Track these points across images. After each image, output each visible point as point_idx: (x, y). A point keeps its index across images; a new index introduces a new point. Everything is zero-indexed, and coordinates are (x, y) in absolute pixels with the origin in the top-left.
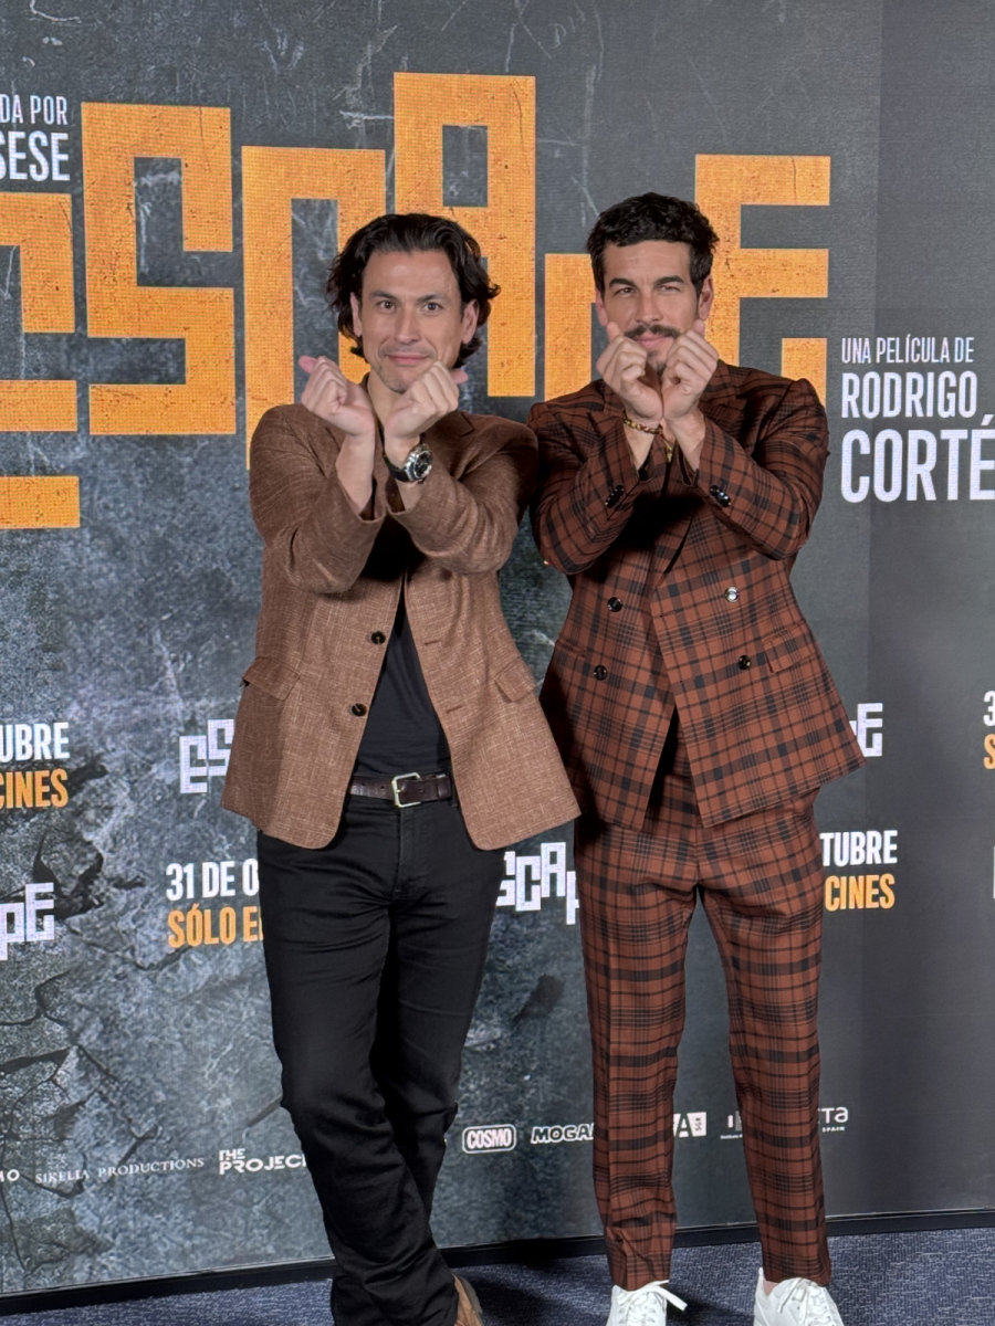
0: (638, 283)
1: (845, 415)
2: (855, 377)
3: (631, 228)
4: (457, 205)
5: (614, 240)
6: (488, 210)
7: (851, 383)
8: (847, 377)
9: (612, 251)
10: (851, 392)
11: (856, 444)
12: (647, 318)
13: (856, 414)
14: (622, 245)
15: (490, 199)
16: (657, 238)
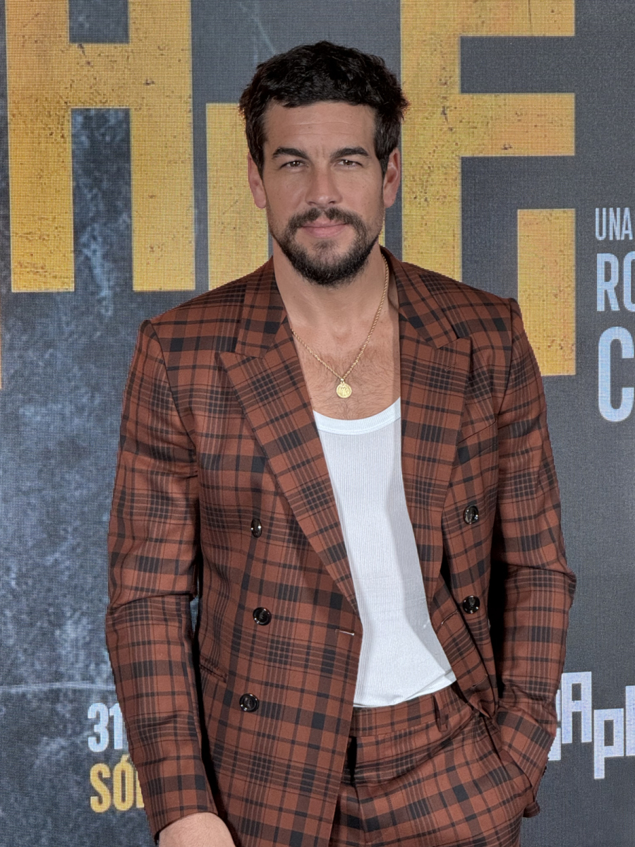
0: (311, 153)
1: (601, 307)
2: (613, 259)
3: (302, 85)
4: (87, 41)
5: (280, 98)
6: (130, 47)
7: (608, 265)
8: (602, 258)
9: (276, 113)
10: (608, 278)
11: (616, 346)
12: (323, 199)
13: (615, 307)
14: (291, 105)
15: (132, 34)
16: (336, 99)
